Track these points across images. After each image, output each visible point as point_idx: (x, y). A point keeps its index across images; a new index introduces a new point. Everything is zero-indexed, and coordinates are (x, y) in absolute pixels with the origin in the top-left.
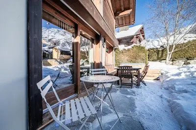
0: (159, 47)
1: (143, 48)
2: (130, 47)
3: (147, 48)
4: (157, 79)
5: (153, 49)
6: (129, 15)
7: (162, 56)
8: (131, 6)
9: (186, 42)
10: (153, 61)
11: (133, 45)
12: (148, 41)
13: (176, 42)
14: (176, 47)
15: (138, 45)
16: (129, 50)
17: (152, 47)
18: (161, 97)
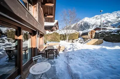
0: (64, 34)
1: (58, 34)
2: (52, 33)
3: (60, 34)
4: (64, 51)
5: (62, 35)
6: (52, 18)
7: (65, 38)
8: (53, 14)
9: (72, 33)
10: (62, 40)
11: (53, 32)
12: (60, 31)
13: (70, 33)
14: (70, 35)
15: (56, 32)
16: (51, 34)
17: (61, 34)
18: (65, 62)
